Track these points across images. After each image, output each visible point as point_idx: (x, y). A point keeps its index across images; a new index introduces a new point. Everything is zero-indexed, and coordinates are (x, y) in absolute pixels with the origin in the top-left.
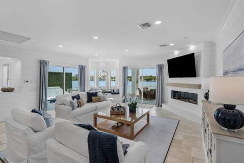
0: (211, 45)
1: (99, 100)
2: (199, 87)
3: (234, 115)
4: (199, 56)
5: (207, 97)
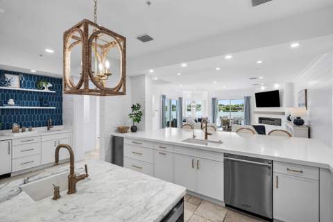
3: (300, 121)
5: (289, 119)
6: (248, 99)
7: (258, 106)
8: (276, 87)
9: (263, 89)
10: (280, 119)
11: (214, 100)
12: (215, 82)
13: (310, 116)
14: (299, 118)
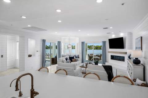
0: (131, 34)
1: (76, 61)
2: (126, 53)
3: (138, 61)
4: (125, 39)
5: (129, 57)
6: (104, 43)
7: (110, 47)
8: (121, 35)
9: (113, 37)
10: (124, 57)
11: (83, 43)
12: (80, 31)
13: (145, 58)
14: (137, 59)
